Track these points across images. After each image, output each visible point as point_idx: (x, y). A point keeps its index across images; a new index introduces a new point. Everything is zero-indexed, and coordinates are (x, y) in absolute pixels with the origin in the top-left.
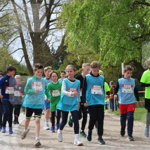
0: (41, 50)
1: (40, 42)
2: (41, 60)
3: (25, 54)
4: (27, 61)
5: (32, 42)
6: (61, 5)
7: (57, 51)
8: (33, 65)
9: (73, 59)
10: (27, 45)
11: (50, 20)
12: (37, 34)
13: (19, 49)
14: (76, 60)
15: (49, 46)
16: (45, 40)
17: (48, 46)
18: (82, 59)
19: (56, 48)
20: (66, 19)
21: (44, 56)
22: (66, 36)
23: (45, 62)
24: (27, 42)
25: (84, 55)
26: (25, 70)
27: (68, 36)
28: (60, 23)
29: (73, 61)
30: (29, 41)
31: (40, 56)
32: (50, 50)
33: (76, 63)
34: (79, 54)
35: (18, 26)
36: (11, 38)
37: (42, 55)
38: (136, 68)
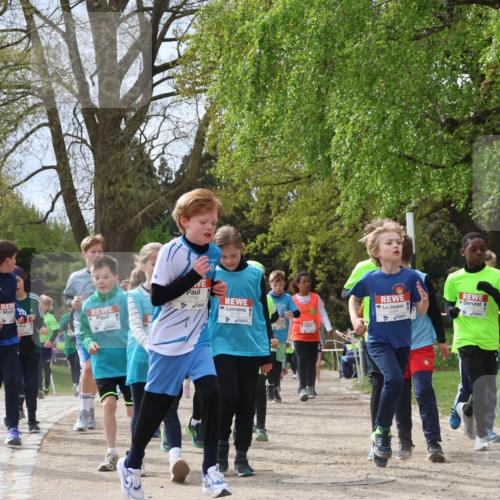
0: (122, 171)
1: (118, 141)
2: (120, 207)
3: (67, 186)
4: (74, 211)
5: (89, 142)
6: (192, 12)
7: (177, 174)
8: (92, 225)
9: (236, 200)
10: (74, 154)
11: (156, 64)
12: (109, 116)
13: (44, 168)
14: (247, 205)
15: (152, 158)
16: (137, 135)
17: (148, 156)
18: (266, 199)
19: (175, 165)
20: (211, 59)
21: (132, 190)
22: (210, 119)
23: (136, 214)
24: (72, 142)
25: (275, 188)
26: (64, 243)
27: (218, 121)
28: (192, 74)
29: (236, 209)
30: (81, 138)
31: (118, 193)
32: (155, 170)
33: (247, 216)
34: (257, 184)
35: (39, 86)
36: (15, 129)
37: (125, 188)
38: (456, 229)
